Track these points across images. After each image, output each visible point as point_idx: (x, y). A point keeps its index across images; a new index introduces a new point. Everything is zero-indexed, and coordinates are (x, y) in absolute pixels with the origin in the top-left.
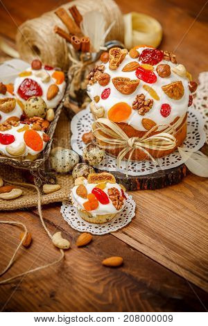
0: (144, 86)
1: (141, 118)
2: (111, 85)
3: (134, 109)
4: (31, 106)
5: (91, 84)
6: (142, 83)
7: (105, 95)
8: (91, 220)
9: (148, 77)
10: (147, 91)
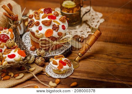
0: (54, 21)
3: (54, 30)
4: (10, 43)
5: (31, 27)
6: (53, 20)
7: (40, 29)
8: (60, 73)
9: (53, 18)
10: (55, 22)
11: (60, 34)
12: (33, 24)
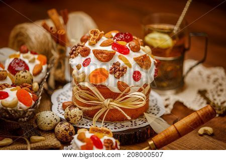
0: (119, 56)
1: (117, 80)
2: (91, 56)
3: (111, 73)
6: (117, 53)
7: (86, 63)
10: (121, 59)
11: (122, 86)
12: (79, 51)
